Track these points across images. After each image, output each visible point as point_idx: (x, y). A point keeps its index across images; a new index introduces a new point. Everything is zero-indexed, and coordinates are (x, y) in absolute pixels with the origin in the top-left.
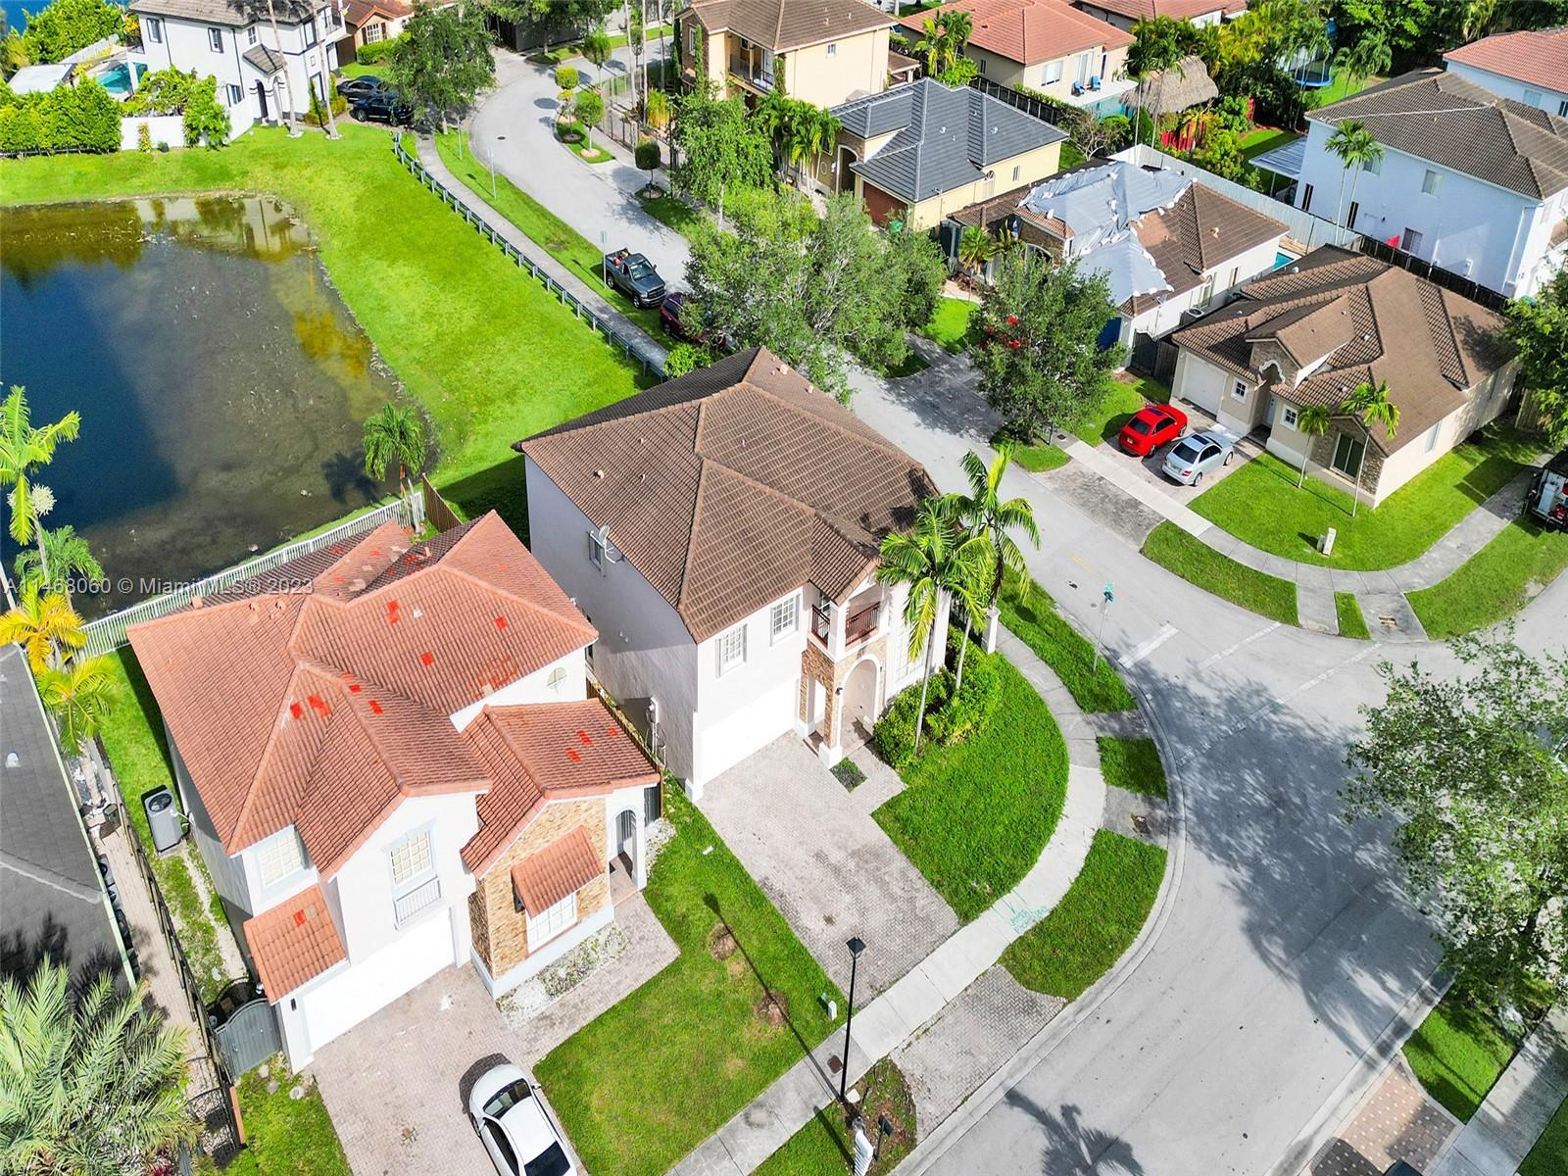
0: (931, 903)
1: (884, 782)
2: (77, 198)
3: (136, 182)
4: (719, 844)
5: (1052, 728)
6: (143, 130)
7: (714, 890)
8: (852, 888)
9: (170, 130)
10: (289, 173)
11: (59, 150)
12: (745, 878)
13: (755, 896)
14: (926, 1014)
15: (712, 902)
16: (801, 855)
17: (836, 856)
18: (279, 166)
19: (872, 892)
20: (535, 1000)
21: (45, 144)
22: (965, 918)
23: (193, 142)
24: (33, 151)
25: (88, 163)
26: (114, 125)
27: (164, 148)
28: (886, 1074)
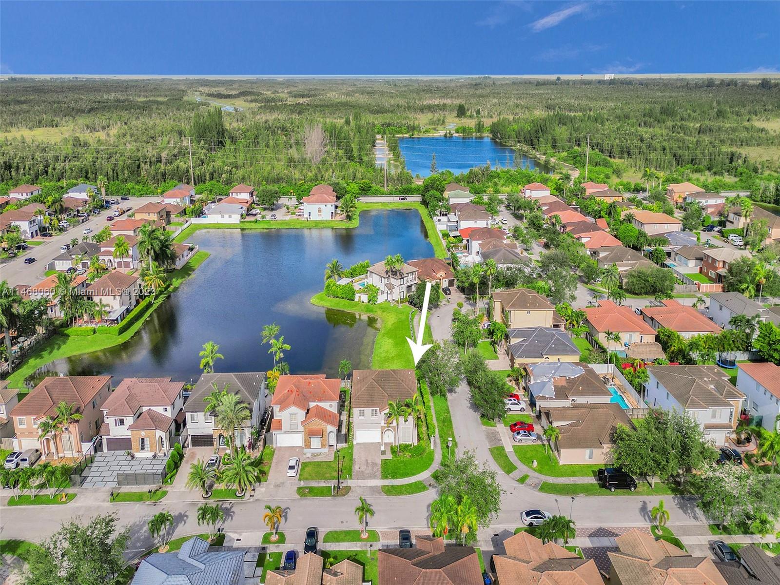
0: (379, 474)
1: (389, 456)
2: (342, 309)
3: (354, 308)
4: (352, 451)
5: (430, 465)
6: (360, 297)
7: (346, 456)
8: (367, 466)
9: (365, 298)
10: (384, 314)
11: (343, 298)
12: (352, 457)
13: (351, 459)
14: (362, 485)
15: (344, 457)
16: (364, 459)
17: (369, 461)
18: (383, 312)
19: (370, 468)
20: (309, 455)
21: (340, 296)
22: (382, 479)
23: (369, 302)
24: (337, 297)
25: (347, 302)
26: (354, 295)
27: (363, 302)
28: (348, 489)
